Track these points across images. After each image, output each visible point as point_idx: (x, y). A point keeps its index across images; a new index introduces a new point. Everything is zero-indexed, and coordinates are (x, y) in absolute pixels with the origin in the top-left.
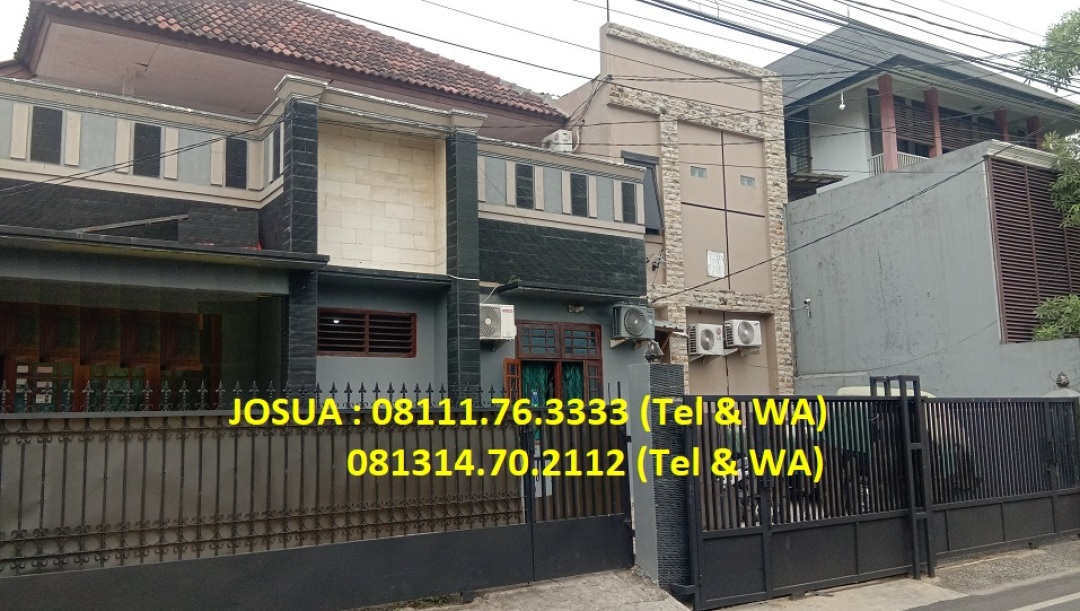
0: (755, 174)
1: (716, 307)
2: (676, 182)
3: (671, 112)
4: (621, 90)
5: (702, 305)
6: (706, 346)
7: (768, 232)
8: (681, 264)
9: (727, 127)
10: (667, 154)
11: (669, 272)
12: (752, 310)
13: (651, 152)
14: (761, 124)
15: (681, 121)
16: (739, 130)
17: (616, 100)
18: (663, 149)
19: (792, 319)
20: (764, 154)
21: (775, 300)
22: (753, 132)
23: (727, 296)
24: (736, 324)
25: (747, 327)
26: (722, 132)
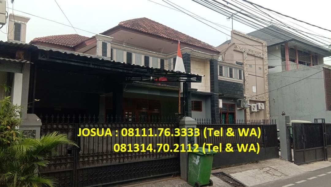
0: (261, 67)
1: (255, 100)
2: (247, 69)
3: (246, 52)
4: (236, 47)
5: (252, 99)
6: (254, 110)
7: (264, 81)
8: (248, 89)
9: (256, 55)
10: (245, 62)
11: (246, 91)
12: (262, 100)
13: (241, 62)
14: (263, 54)
15: (248, 54)
16: (259, 56)
17: (235, 49)
18: (245, 61)
19: (269, 103)
20: (263, 62)
21: (266, 98)
22: (262, 56)
23: (257, 97)
24: (259, 104)
25: (261, 105)
26: (255, 56)
